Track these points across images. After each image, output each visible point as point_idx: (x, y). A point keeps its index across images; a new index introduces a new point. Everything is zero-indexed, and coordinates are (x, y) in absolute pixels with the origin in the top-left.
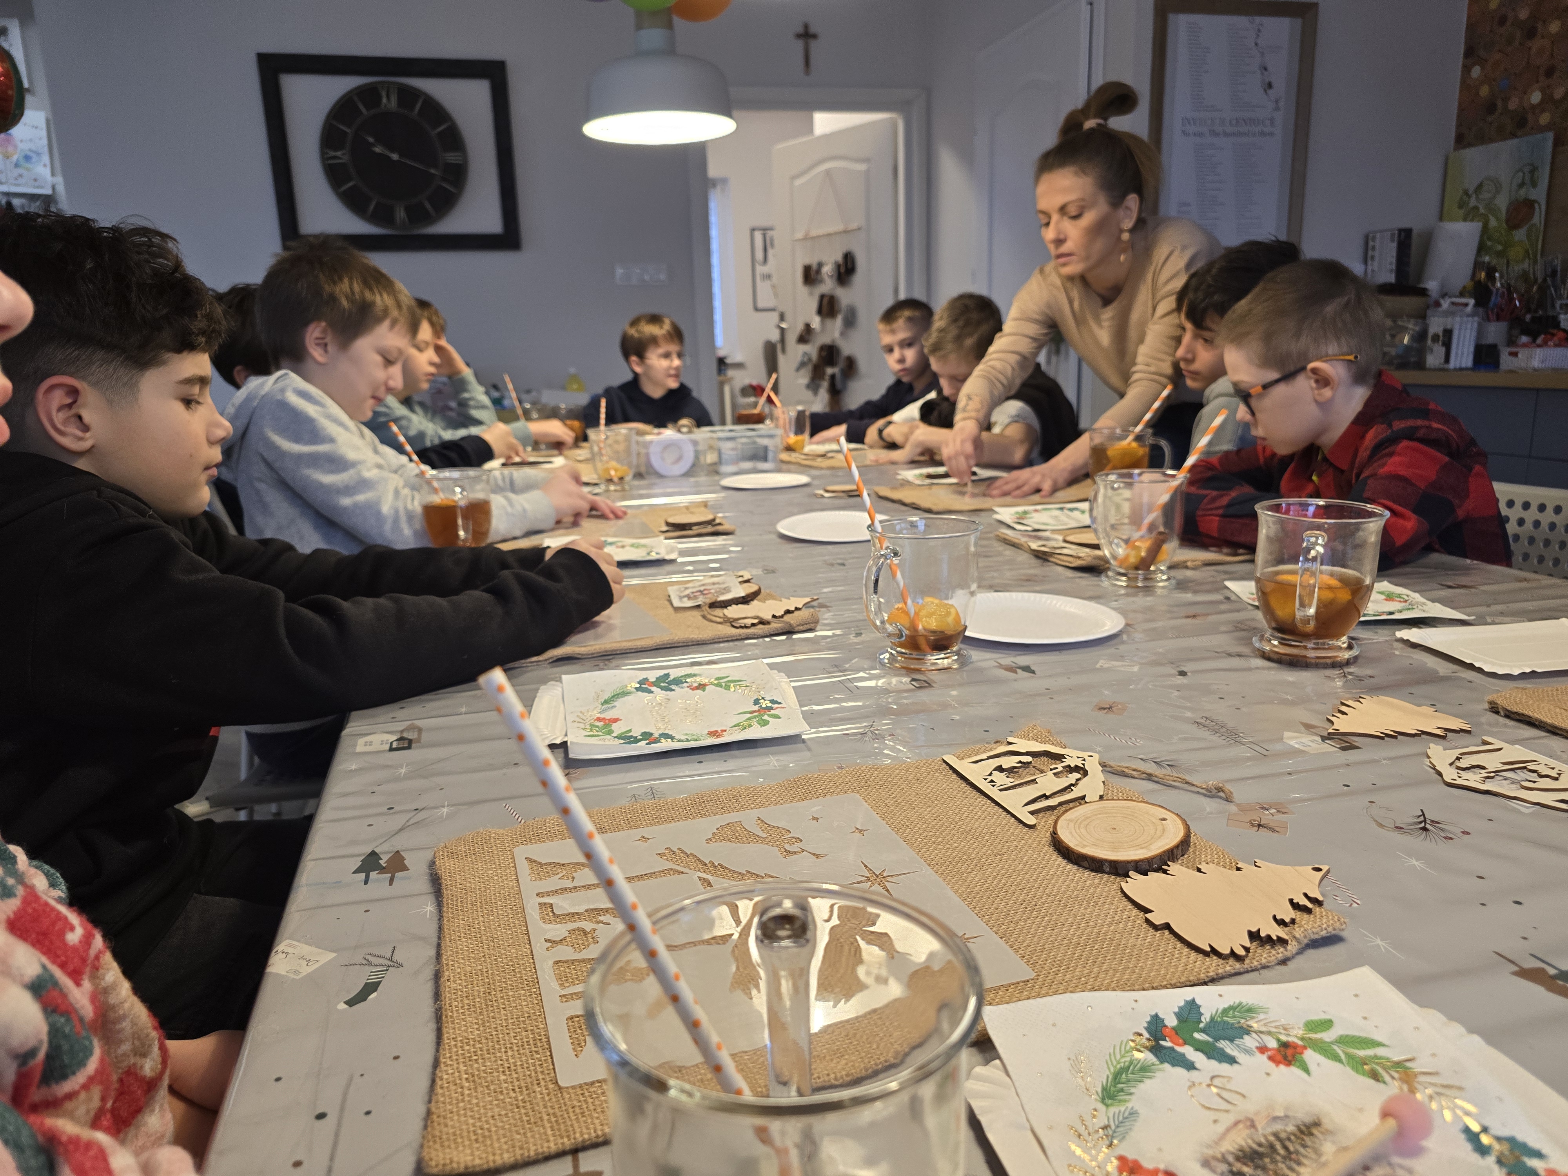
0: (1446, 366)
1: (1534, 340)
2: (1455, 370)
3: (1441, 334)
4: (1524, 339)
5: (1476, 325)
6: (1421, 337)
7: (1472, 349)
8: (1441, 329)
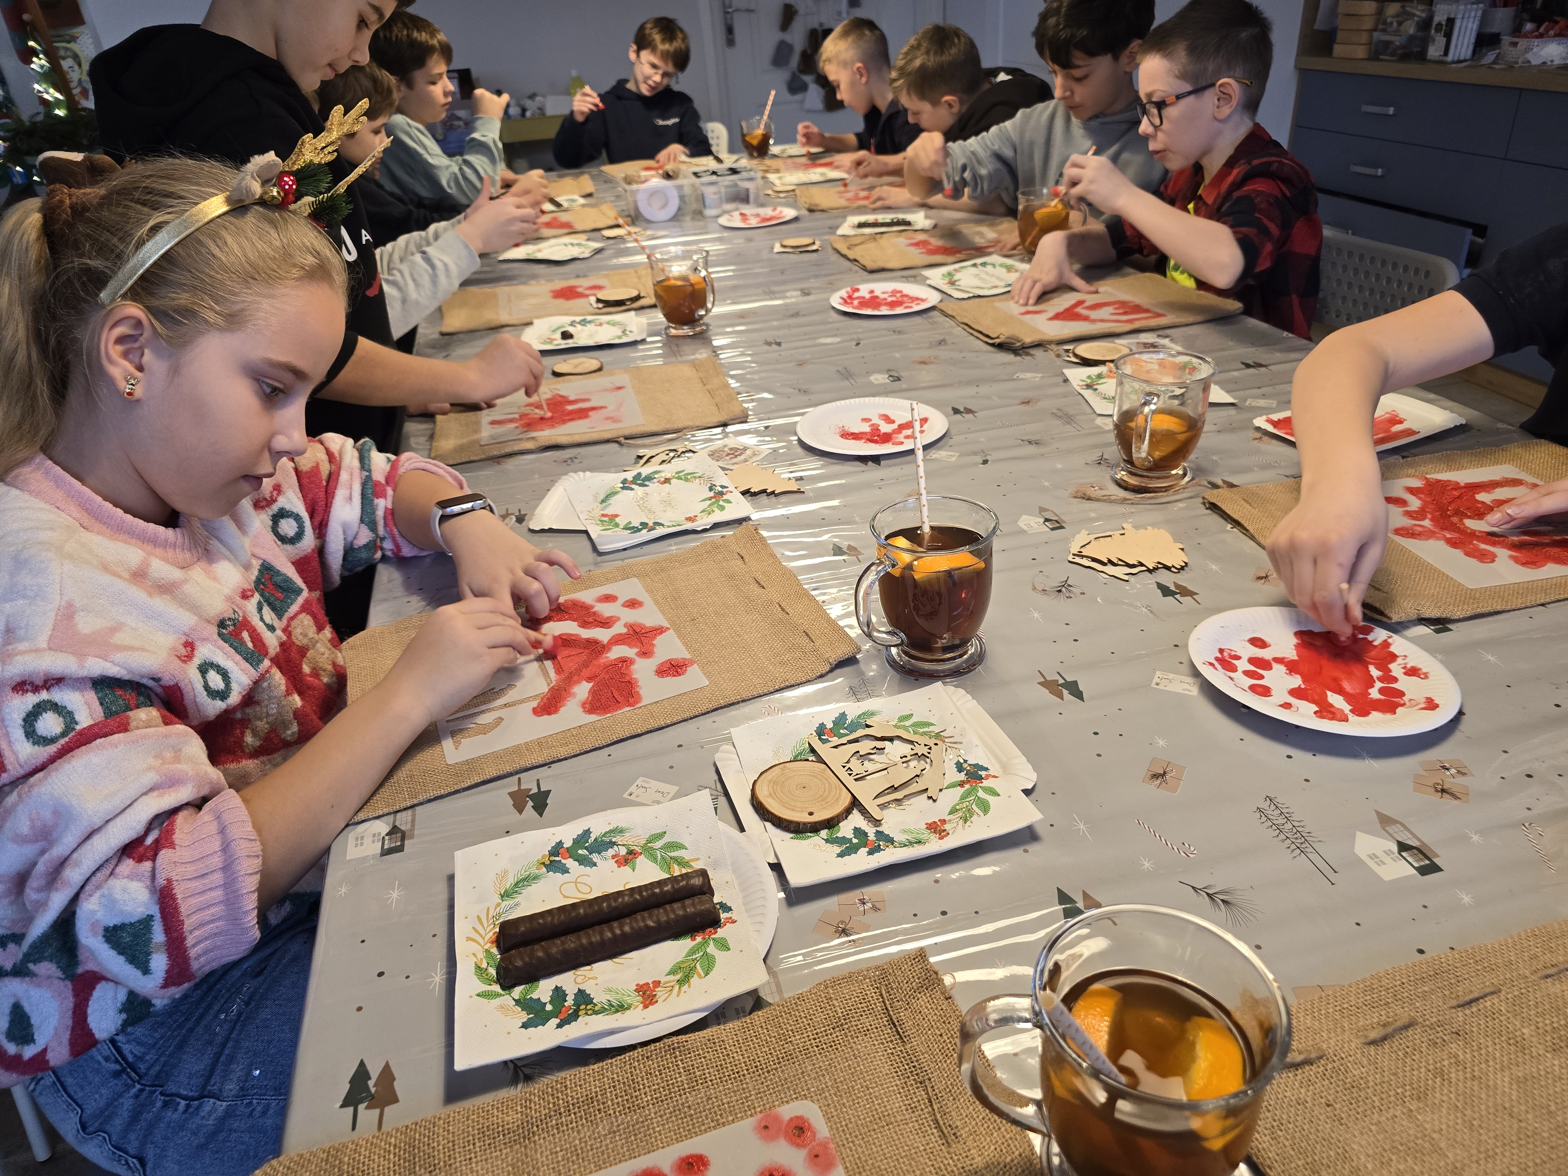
0: (1445, 58)
1: (1538, 27)
2: (1453, 62)
3: (1444, 23)
4: (1529, 26)
5: (1480, 13)
6: (1425, 25)
7: (1473, 40)
8: (1445, 17)
